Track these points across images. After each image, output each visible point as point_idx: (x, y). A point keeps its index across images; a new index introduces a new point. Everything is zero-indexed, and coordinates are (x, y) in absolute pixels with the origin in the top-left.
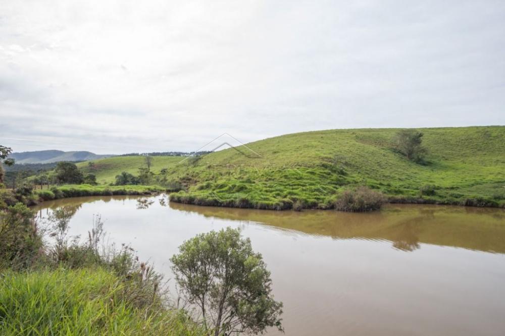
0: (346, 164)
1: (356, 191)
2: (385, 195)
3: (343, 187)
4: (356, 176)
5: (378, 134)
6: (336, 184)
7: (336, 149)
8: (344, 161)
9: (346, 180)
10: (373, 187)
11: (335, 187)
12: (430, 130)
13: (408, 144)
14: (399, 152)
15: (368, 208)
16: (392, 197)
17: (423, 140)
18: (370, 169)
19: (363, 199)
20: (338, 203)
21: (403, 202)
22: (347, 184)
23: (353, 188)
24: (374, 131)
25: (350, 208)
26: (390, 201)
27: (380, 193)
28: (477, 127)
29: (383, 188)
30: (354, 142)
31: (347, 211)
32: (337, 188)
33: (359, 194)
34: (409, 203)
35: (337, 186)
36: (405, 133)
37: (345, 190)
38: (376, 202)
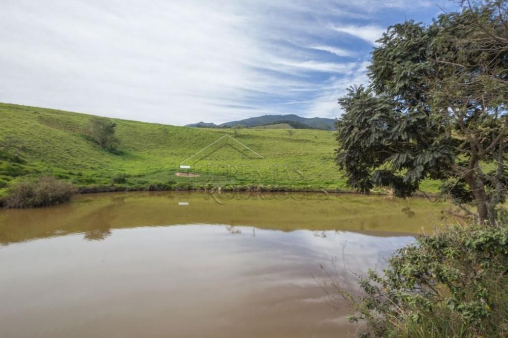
0: (24, 149)
1: (37, 182)
2: (75, 185)
3: (18, 178)
4: (38, 165)
5: (69, 118)
6: (7, 175)
7: (7, 130)
8: (21, 145)
9: (24, 169)
10: (61, 177)
11: (4, 179)
12: (123, 122)
13: (102, 133)
14: (93, 140)
15: (53, 201)
16: (83, 187)
17: (117, 131)
18: (58, 157)
19: (46, 191)
20: (9, 199)
21: (95, 191)
22: (25, 175)
23: (35, 179)
24: (63, 114)
25: (28, 203)
26: (81, 191)
28: (160, 125)
29: (73, 178)
30: (37, 123)
31: (23, 207)
32: (8, 180)
33: (41, 186)
34: (101, 192)
35: (9, 177)
36: (98, 121)
37: (21, 181)
38: (63, 193)
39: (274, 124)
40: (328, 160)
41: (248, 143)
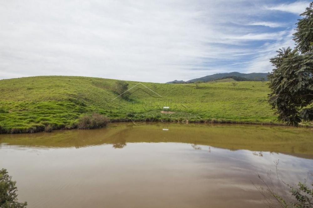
0: (86, 99)
1: (91, 116)
2: (109, 118)
3: (83, 114)
4: (93, 107)
5: (106, 82)
6: (79, 112)
7: (79, 90)
8: (84, 97)
9: (86, 109)
10: (102, 113)
11: (77, 114)
12: (132, 83)
13: (121, 89)
14: (117, 93)
15: (98, 126)
16: (112, 119)
17: (129, 88)
18: (101, 102)
19: (95, 121)
20: (80, 125)
21: (118, 121)
22: (86, 112)
23: (90, 114)
24: (103, 80)
25: (87, 127)
26: (111, 121)
27: (106, 117)
28: (152, 83)
29: (108, 114)
30: (91, 85)
31: (85, 129)
32: (79, 115)
33: (94, 118)
34: (121, 122)
35: (79, 113)
36: (120, 83)
37: (84, 115)
38: (103, 122)
39: (222, 79)
40: (263, 102)
41: (205, 92)
